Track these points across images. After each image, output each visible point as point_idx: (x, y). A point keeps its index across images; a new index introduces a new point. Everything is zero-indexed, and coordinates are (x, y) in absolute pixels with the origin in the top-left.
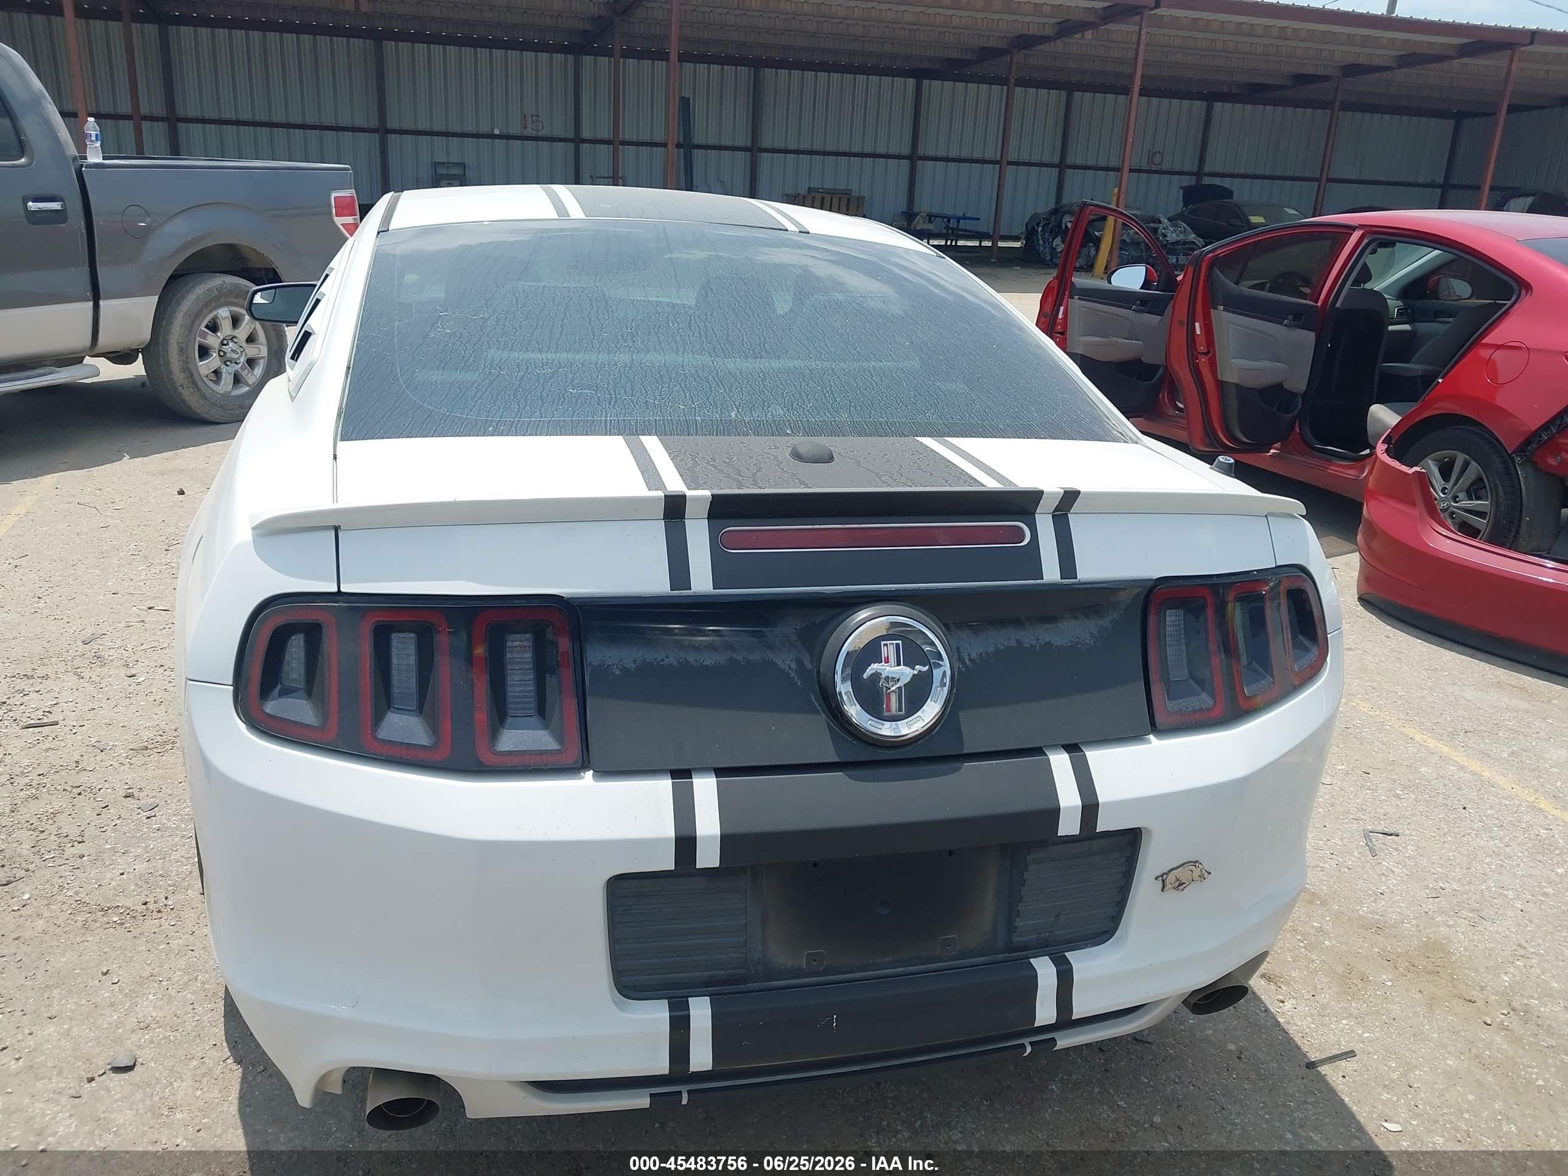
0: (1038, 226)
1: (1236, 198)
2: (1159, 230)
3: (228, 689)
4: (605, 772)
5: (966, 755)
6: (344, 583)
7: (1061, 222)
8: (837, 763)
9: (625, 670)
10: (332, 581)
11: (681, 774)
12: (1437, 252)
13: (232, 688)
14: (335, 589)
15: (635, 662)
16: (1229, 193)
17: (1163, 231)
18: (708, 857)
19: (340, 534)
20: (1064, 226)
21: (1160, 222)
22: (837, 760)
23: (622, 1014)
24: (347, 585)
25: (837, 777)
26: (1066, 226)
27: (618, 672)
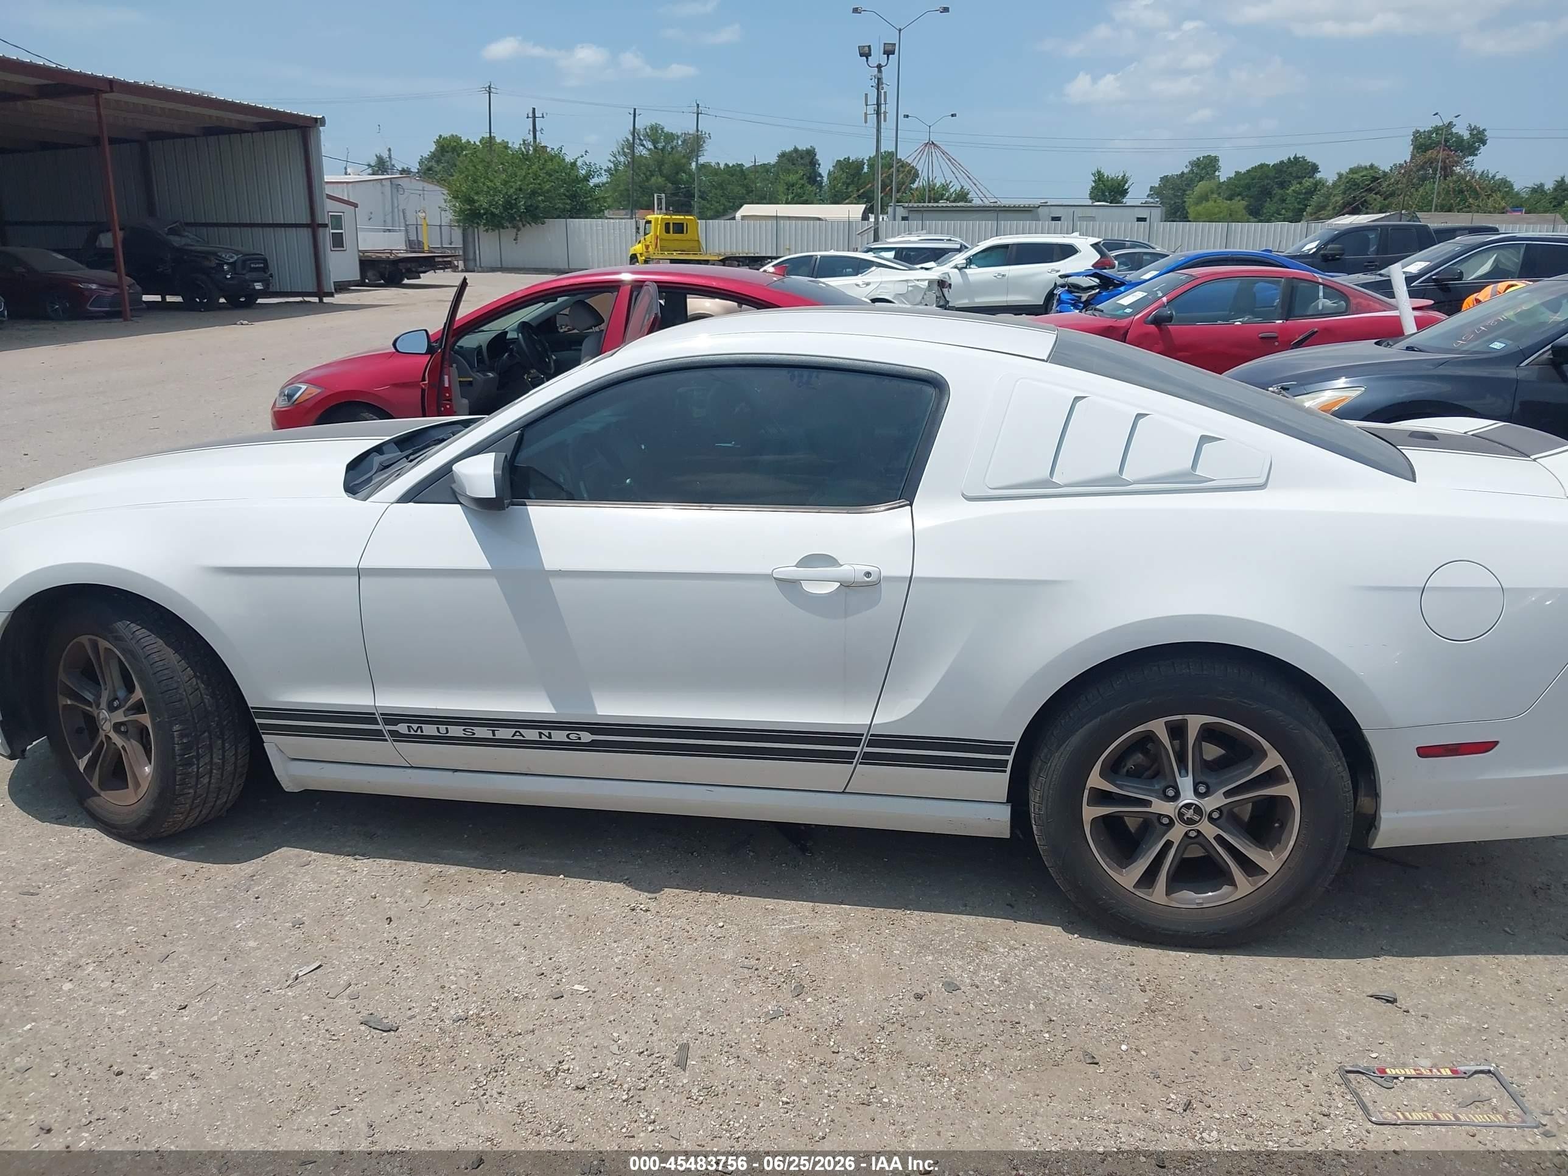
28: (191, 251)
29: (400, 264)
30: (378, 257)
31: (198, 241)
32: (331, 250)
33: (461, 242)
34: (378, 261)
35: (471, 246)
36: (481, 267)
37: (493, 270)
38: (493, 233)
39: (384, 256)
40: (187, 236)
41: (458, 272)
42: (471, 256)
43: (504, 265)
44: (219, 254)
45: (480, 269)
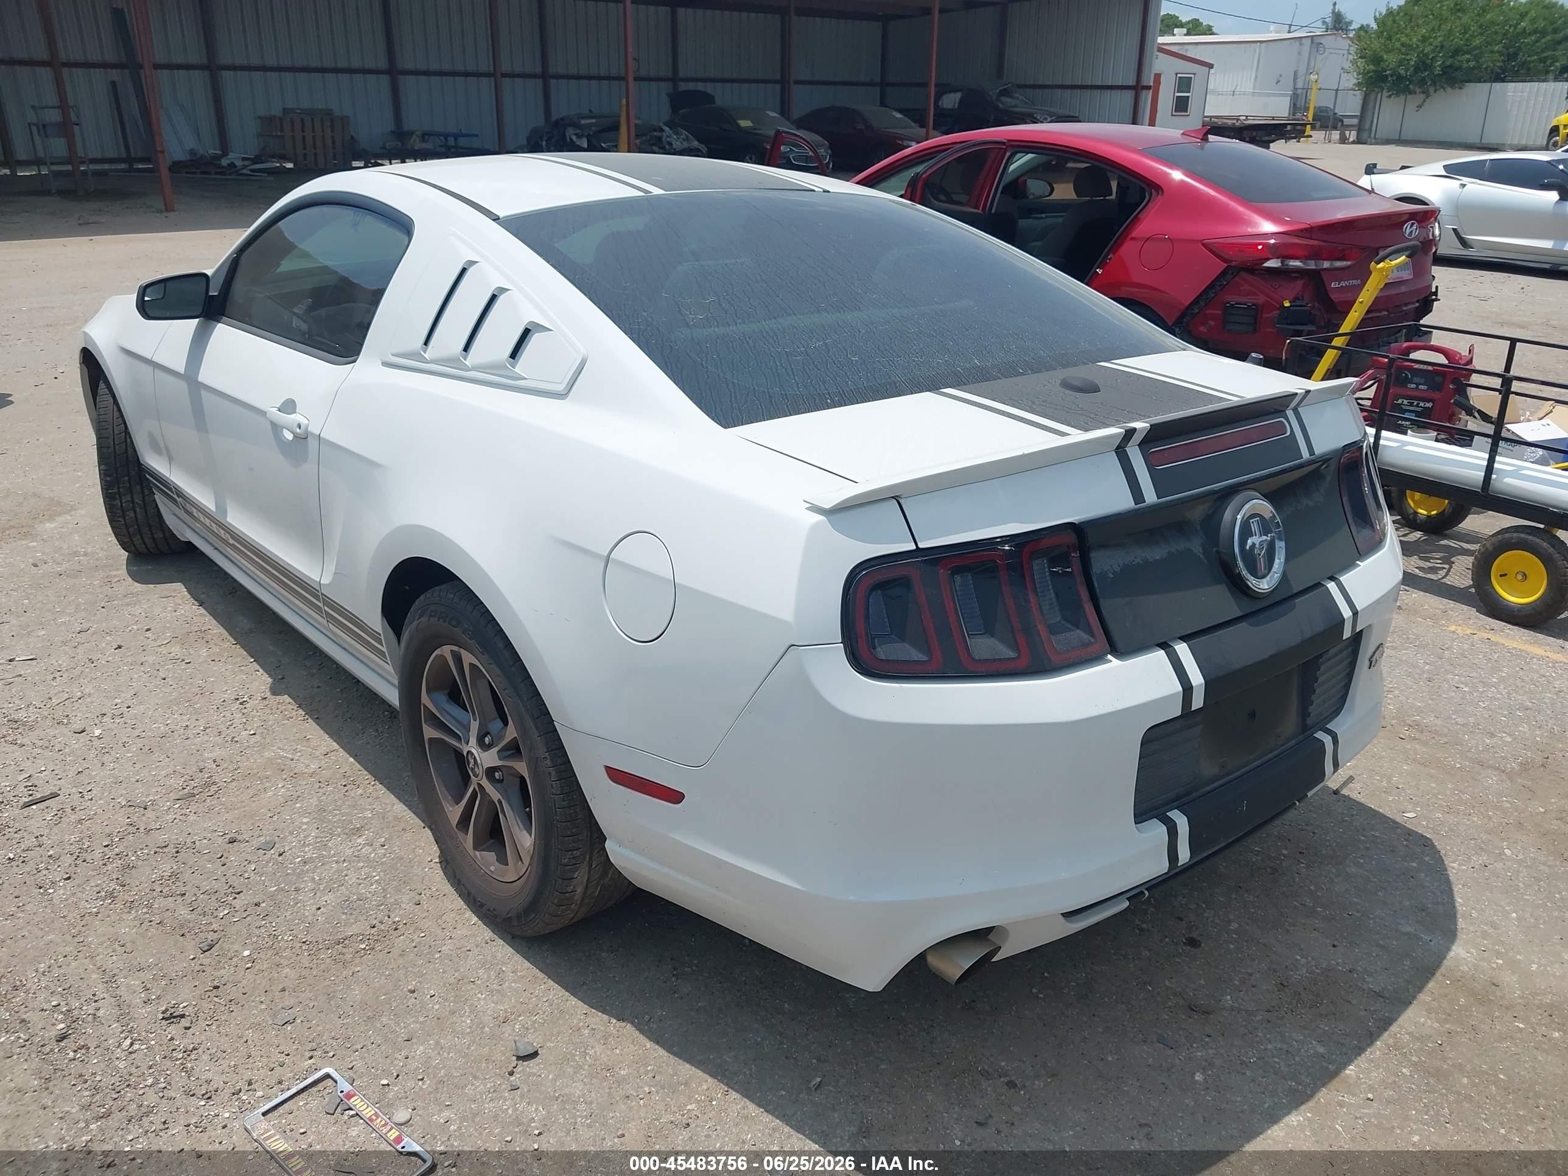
0: (542, 141)
1: (719, 102)
2: (664, 139)
3: (839, 647)
4: (1121, 652)
5: (1296, 594)
6: (921, 541)
7: (565, 137)
8: (1241, 617)
9: (1114, 573)
10: (910, 542)
11: (1165, 646)
12: (1030, 156)
13: (842, 645)
14: (914, 547)
15: (1119, 565)
16: (709, 98)
17: (668, 139)
18: (1198, 702)
19: (902, 501)
20: (568, 140)
21: (662, 130)
22: (1241, 614)
23: (1143, 835)
24: (923, 543)
25: (1243, 624)
26: (571, 139)
27: (1112, 576)
28: (1017, 113)
29: (1245, 132)
30: (1223, 123)
31: (1026, 103)
32: (1172, 115)
33: (1359, 108)
34: (1224, 128)
35: (1369, 114)
36: (1375, 138)
37: (1388, 142)
38: (1397, 99)
39: (1230, 122)
40: (1018, 98)
41: (1348, 143)
42: (1367, 126)
43: (1403, 137)
44: (1035, 115)
45: (1373, 141)
